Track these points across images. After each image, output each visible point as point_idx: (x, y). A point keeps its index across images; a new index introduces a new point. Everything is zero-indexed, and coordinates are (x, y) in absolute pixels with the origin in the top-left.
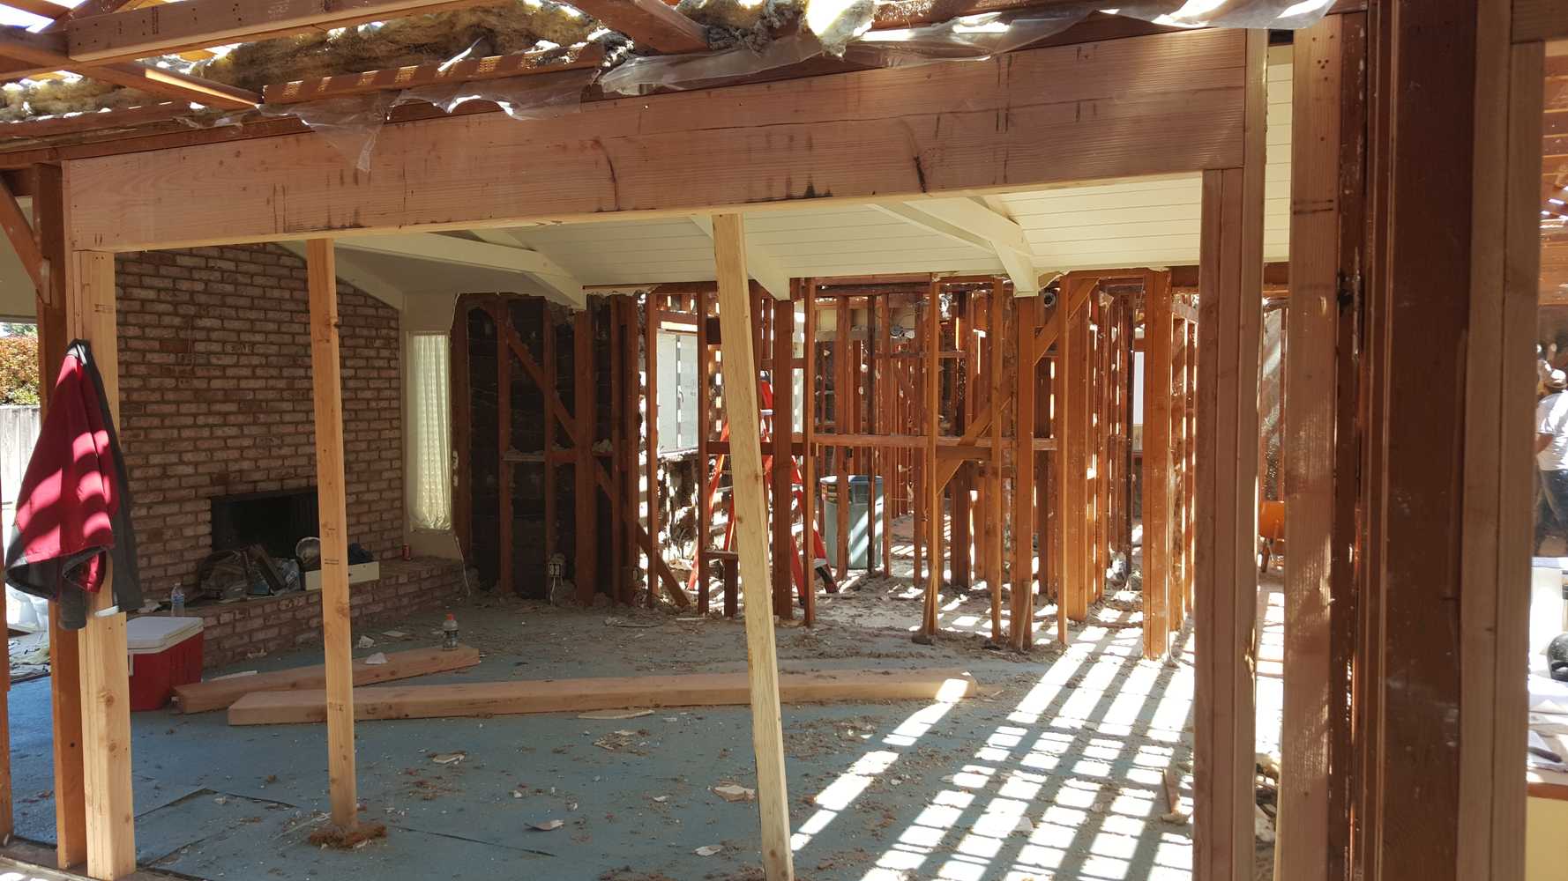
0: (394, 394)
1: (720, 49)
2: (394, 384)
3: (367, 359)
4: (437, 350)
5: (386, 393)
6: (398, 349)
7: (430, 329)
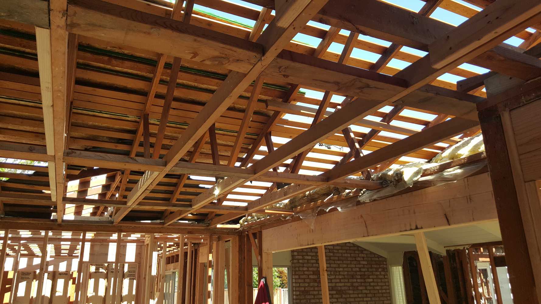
0: (387, 288)
1: (386, 187)
2: (387, 284)
3: (377, 275)
4: (399, 272)
5: (384, 287)
6: (387, 271)
7: (396, 264)
